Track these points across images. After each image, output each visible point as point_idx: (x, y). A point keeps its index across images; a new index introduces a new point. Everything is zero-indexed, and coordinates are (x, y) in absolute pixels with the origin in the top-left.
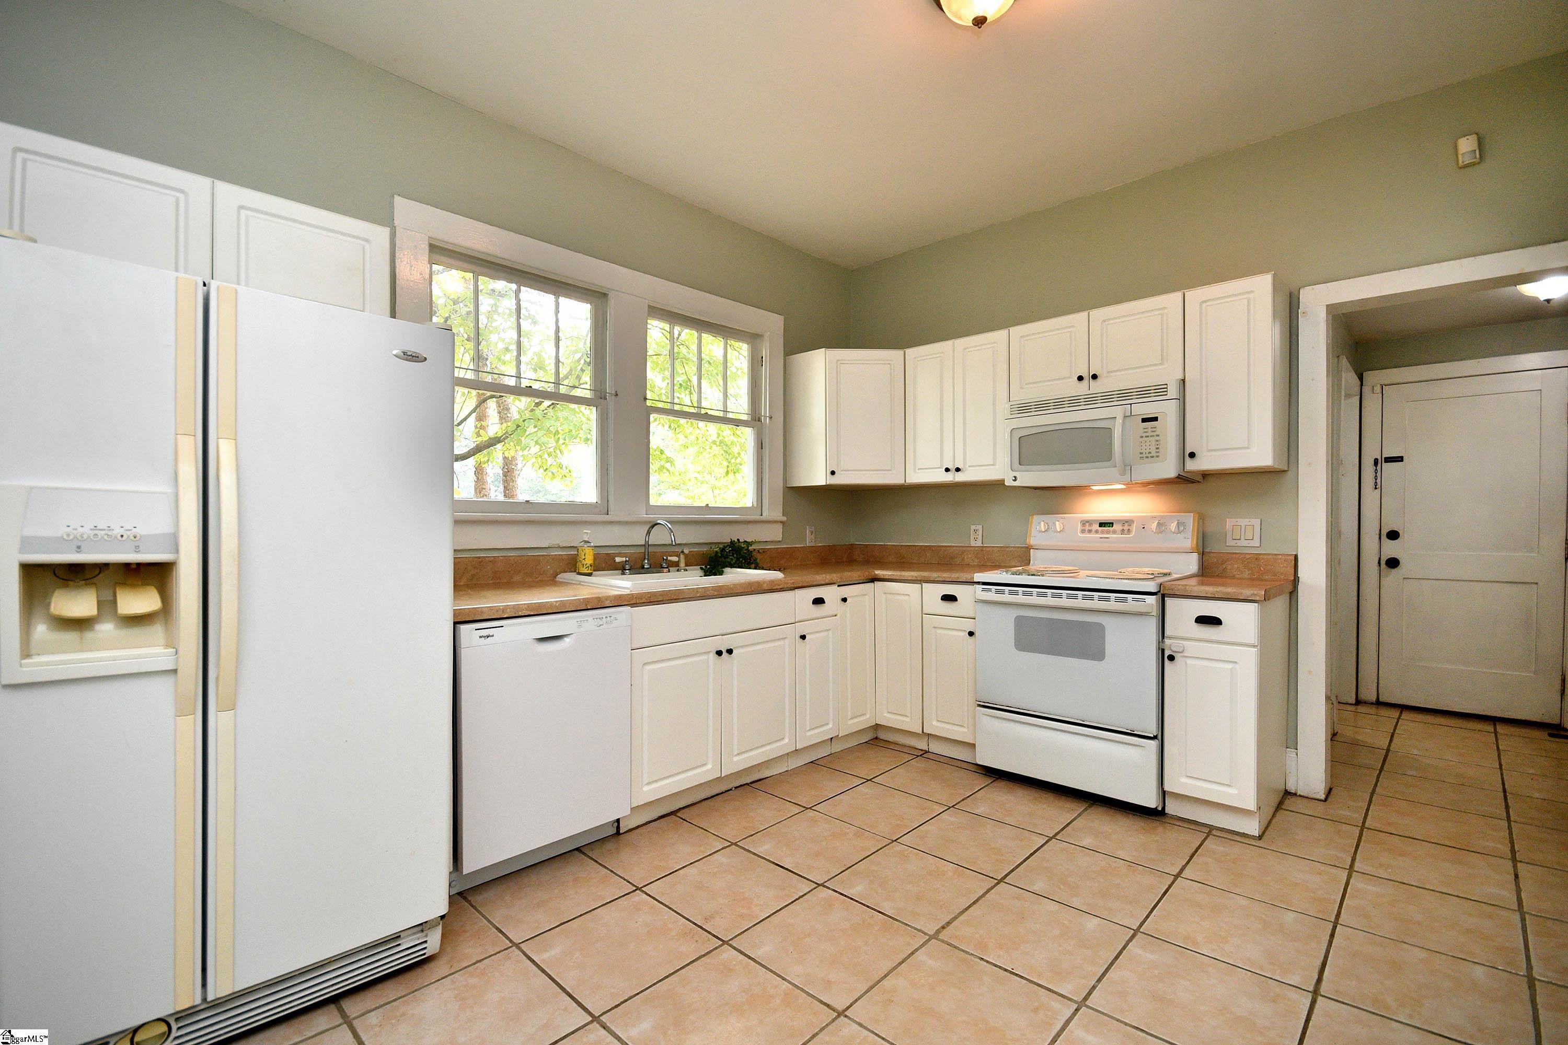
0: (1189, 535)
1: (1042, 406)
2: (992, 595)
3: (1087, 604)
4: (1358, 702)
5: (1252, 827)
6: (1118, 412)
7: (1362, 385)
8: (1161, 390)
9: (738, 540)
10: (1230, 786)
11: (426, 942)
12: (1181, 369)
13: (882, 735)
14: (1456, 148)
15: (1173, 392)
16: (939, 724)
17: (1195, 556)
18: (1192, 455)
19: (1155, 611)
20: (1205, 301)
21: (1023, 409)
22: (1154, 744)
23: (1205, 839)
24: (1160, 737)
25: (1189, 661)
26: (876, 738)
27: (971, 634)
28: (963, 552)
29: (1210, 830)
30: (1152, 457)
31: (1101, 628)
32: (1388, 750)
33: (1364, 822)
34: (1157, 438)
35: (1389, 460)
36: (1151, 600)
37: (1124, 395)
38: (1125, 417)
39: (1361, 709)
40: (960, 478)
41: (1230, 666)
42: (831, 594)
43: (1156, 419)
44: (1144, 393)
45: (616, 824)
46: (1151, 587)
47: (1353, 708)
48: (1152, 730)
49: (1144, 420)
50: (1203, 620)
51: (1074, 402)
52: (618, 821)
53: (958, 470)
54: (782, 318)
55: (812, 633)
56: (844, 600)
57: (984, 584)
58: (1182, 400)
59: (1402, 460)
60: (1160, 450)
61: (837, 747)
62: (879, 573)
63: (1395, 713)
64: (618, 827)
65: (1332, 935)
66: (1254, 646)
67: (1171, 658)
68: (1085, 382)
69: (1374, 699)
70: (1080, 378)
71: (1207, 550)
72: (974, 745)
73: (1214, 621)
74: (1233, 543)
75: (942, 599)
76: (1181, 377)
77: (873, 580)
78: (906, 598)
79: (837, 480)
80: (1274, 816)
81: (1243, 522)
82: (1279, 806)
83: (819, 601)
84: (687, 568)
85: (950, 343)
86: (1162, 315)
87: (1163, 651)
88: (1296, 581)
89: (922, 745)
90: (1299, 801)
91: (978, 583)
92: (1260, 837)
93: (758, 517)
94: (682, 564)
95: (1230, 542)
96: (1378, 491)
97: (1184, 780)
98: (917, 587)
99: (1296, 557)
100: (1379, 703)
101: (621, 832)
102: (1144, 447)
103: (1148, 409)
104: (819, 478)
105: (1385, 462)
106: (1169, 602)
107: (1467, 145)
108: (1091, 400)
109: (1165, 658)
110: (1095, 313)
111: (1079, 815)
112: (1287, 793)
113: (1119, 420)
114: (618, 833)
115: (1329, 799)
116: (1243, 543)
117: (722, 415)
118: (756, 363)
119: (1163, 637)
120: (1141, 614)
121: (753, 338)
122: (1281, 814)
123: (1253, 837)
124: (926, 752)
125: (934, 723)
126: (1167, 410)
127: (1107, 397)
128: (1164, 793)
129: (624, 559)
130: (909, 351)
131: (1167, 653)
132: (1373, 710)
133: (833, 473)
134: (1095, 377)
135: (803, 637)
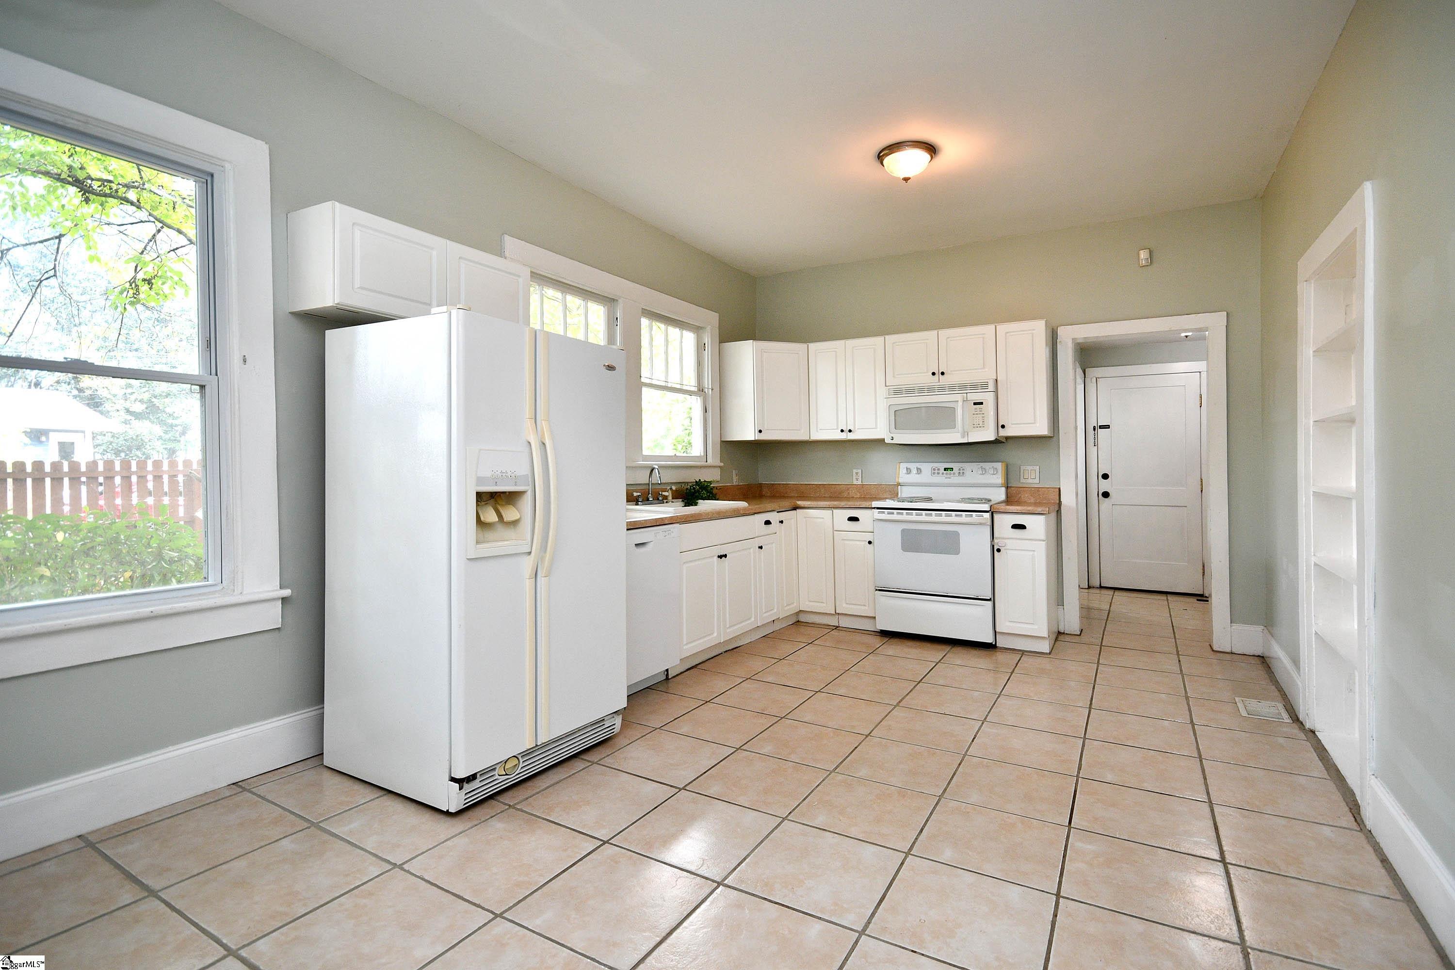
0: (1000, 476)
1: (910, 391)
2: (885, 515)
3: (948, 519)
4: (1089, 587)
5: (1045, 647)
6: (959, 397)
7: (1085, 377)
8: (984, 386)
9: (700, 480)
10: (1033, 624)
11: (614, 724)
12: (995, 374)
13: (803, 618)
14: (1138, 254)
15: (991, 387)
16: (848, 606)
17: (1003, 489)
18: (1003, 427)
19: (989, 522)
20: (1008, 333)
21: (897, 392)
22: (990, 603)
23: (1021, 657)
24: (992, 599)
25: (1008, 551)
26: (798, 621)
27: (870, 543)
28: (848, 489)
29: (1023, 652)
30: (980, 427)
31: (956, 534)
32: (1109, 611)
33: (1102, 643)
34: (983, 415)
35: (1101, 427)
36: (987, 516)
37: (963, 387)
38: (964, 401)
39: (1091, 591)
40: (851, 436)
41: (1031, 553)
42: (773, 517)
43: (982, 403)
44: (974, 387)
45: (666, 673)
46: (986, 507)
47: (1086, 591)
48: (989, 595)
49: (975, 404)
50: (1016, 527)
51: (931, 389)
52: (667, 670)
53: (850, 431)
54: (717, 315)
55: (767, 545)
56: (782, 522)
57: (878, 508)
58: (996, 392)
59: (1109, 428)
60: (985, 423)
61: (777, 626)
62: (800, 503)
63: (1111, 592)
64: (667, 675)
65: (1094, 688)
66: (1043, 541)
67: (999, 550)
68: (937, 376)
69: (1098, 585)
70: (934, 374)
71: (1009, 486)
72: (875, 618)
73: (1021, 527)
74: (1024, 481)
75: (848, 520)
76: (995, 378)
77: (795, 508)
78: (822, 520)
79: (763, 437)
80: (1054, 644)
81: (1029, 468)
82: (1056, 639)
83: (768, 523)
84: (673, 500)
85: (842, 342)
86: (983, 338)
87: (993, 546)
88: (1060, 504)
89: (833, 622)
90: (1066, 636)
91: (874, 508)
92: (1050, 653)
93: (704, 463)
94: (670, 498)
95: (1022, 480)
96: (1096, 447)
97: (1008, 624)
98: (829, 512)
99: (1059, 489)
100: (1101, 587)
101: (670, 677)
102: (975, 421)
103: (978, 397)
104: (749, 435)
105: (1100, 428)
106: (996, 516)
107: (1143, 255)
108: (942, 389)
109: (995, 550)
110: (941, 332)
111: (948, 652)
112: (1059, 633)
113: (960, 403)
114: (667, 678)
115: (1082, 634)
116: (1030, 481)
117: (664, 385)
118: (700, 347)
119: (993, 539)
120: (981, 524)
121: (697, 329)
122: (1058, 643)
123: (1046, 654)
124: (838, 627)
125: (844, 605)
126: (988, 398)
127: (952, 388)
128: (995, 632)
129: (639, 494)
130: (812, 346)
131: (996, 548)
132: (1098, 591)
133: (760, 431)
134: (943, 373)
135: (761, 547)
